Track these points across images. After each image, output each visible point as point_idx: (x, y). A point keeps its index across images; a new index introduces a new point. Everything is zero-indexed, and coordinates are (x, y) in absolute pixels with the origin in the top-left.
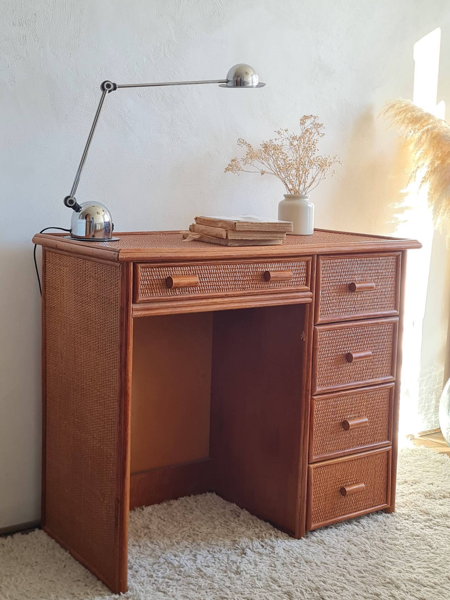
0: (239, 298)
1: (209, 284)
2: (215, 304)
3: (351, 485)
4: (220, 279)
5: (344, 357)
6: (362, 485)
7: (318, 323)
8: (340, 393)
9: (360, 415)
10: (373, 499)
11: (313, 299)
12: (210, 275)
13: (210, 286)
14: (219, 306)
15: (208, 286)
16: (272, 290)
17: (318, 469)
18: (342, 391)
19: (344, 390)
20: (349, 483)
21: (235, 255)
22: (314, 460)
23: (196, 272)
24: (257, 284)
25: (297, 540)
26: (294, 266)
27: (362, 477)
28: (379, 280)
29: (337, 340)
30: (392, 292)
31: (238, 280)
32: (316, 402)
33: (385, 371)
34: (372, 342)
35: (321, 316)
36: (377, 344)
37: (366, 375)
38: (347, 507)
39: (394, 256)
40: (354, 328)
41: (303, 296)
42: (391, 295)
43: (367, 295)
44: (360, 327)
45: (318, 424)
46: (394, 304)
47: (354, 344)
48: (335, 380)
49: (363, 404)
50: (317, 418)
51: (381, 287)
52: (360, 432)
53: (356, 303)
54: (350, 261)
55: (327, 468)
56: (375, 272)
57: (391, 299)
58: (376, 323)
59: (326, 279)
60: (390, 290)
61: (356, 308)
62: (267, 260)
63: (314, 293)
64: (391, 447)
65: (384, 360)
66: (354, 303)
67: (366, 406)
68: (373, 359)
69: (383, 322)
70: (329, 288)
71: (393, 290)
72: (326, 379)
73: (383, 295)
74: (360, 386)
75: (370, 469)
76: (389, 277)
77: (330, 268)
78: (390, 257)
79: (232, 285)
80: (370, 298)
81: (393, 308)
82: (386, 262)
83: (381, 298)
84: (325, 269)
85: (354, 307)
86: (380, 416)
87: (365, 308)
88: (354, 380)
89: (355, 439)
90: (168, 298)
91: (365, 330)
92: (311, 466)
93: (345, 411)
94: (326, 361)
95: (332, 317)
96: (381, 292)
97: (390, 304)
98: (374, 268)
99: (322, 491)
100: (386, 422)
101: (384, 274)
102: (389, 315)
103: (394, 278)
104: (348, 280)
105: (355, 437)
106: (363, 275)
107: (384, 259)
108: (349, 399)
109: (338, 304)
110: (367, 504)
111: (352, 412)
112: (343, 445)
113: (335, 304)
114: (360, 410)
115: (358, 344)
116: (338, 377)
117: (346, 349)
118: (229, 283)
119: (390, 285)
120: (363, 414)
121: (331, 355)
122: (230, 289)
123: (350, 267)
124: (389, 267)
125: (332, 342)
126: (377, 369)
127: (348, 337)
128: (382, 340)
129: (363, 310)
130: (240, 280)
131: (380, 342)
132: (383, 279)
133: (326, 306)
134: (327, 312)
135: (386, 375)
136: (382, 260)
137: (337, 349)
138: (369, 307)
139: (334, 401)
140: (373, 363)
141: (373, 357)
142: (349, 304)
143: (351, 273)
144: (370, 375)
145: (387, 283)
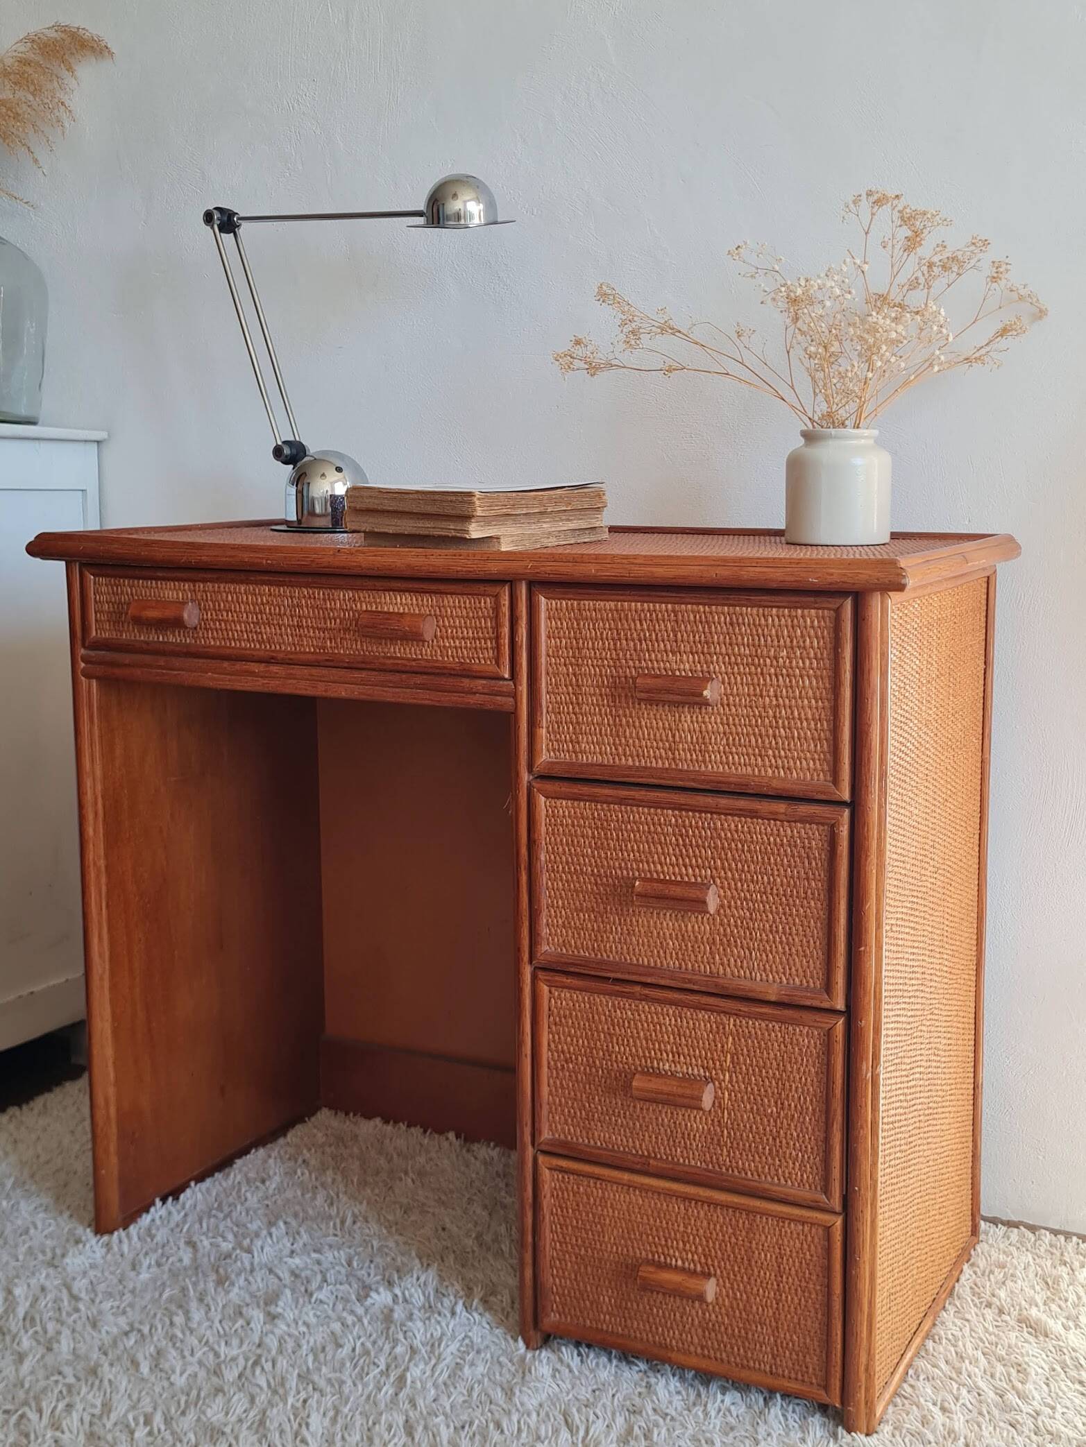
0: (306, 671)
1: (238, 628)
2: (253, 675)
7: (537, 770)
8: (627, 989)
11: (517, 703)
12: (240, 607)
13: (242, 631)
14: (262, 681)
15: (237, 631)
16: (392, 661)
18: (636, 983)
19: (643, 984)
20: (680, 1263)
22: (549, 1145)
23: (206, 596)
24: (356, 641)
26: (460, 607)
27: (728, 1267)
28: (765, 680)
29: (611, 834)
30: (822, 725)
31: (308, 626)
32: (553, 989)
33: (800, 970)
34: (743, 866)
35: (552, 754)
36: (765, 878)
37: (726, 962)
38: (672, 1328)
39: (824, 609)
40: (673, 809)
41: (486, 691)
42: (816, 735)
43: (719, 721)
44: (693, 811)
45: (563, 1052)
46: (832, 763)
47: (674, 858)
48: (611, 947)
49: (723, 1047)
50: (558, 1034)
51: (774, 702)
52: (713, 1125)
53: (674, 736)
54: (649, 611)
55: (598, 1186)
56: (747, 652)
57: (816, 746)
58: (750, 811)
59: (568, 652)
60: (810, 717)
61: (677, 753)
62: (379, 584)
63: (523, 688)
64: (839, 1222)
65: (797, 934)
66: (667, 736)
67: (732, 1058)
68: (751, 919)
69: (777, 813)
70: (577, 681)
71: (823, 716)
72: (579, 934)
73: (784, 727)
74: (696, 987)
75: (759, 1254)
76: (808, 677)
77: (578, 624)
78: (806, 611)
79: (292, 635)
80: (728, 731)
81: (828, 778)
82: (793, 627)
83: (775, 737)
84: (562, 624)
85: (670, 749)
86: (790, 1105)
87: (710, 757)
88: (680, 964)
89: (694, 1140)
90: (144, 646)
91: (714, 824)
92: (541, 1158)
93: (653, 1044)
94: (577, 885)
95: (587, 765)
96: (775, 717)
97: (814, 760)
98: (743, 639)
99: (587, 1244)
100: (817, 1133)
101: (785, 662)
102: (801, 795)
103: (827, 681)
104: (644, 664)
105: (695, 1136)
106: (699, 657)
107: (783, 616)
108: (668, 1015)
109: (611, 730)
110: (750, 1355)
111: (682, 1058)
112: (651, 1142)
113: (601, 730)
114: (711, 1062)
115: (690, 861)
116: (620, 939)
117: (645, 864)
118: (286, 629)
119: (813, 701)
120: (722, 1077)
121: (592, 871)
122: (289, 644)
123: (651, 628)
124: (804, 642)
125: (593, 833)
126: (767, 956)
127: (649, 832)
128: (786, 871)
129: (704, 761)
130: (312, 627)
131: (776, 873)
132: (780, 678)
133: (568, 728)
134: (573, 747)
135: (808, 982)
136: (776, 620)
137: (611, 859)
138: (727, 758)
139: (613, 1005)
140: (751, 934)
141: (751, 914)
142: (649, 734)
143: (653, 645)
144: (742, 967)
145: (800, 693)
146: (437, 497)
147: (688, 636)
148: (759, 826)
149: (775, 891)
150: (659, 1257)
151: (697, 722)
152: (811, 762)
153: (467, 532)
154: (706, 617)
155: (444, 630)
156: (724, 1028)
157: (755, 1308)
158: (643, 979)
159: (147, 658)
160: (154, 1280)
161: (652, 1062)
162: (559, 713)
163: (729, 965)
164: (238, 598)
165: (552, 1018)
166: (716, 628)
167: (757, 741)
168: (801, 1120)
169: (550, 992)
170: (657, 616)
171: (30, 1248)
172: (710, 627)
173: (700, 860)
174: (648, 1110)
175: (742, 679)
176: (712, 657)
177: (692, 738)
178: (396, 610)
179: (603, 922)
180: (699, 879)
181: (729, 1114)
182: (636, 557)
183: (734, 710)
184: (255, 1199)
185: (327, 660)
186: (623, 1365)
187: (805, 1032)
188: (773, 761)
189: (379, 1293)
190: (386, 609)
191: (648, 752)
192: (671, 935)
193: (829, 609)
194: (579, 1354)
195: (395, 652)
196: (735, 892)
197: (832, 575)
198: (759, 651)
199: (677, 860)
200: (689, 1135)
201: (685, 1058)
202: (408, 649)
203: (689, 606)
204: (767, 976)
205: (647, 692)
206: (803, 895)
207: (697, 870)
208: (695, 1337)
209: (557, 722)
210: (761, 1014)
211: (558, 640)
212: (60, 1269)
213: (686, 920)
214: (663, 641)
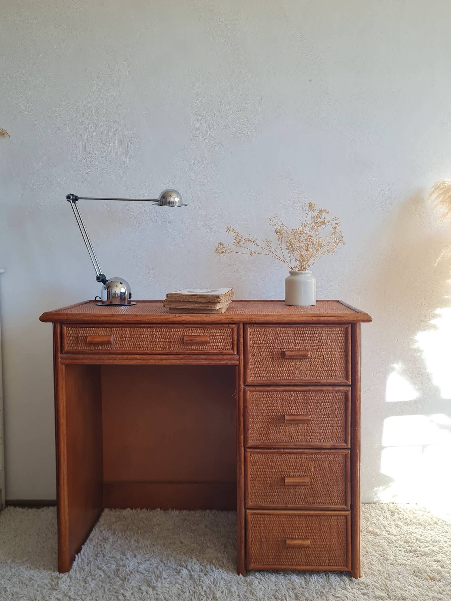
0: (158, 356)
1: (130, 343)
2: (136, 359)
3: (293, 539)
4: (140, 339)
5: (282, 418)
6: (308, 542)
7: (247, 383)
8: (279, 451)
9: (306, 474)
10: (328, 558)
11: (240, 362)
12: (131, 336)
13: (131, 344)
14: (140, 361)
15: (129, 344)
16: (193, 351)
17: (258, 516)
18: (282, 448)
19: (284, 448)
20: (297, 537)
21: (146, 320)
22: (251, 506)
23: (116, 332)
24: (178, 345)
25: (235, 575)
26: (218, 332)
27: (314, 535)
28: (323, 350)
29: (273, 402)
30: (342, 362)
31: (159, 341)
32: (252, 454)
33: (336, 437)
34: (317, 407)
35: (252, 378)
36: (324, 410)
37: (312, 438)
38: (295, 559)
39: (341, 328)
40: (294, 392)
41: (228, 359)
42: (340, 365)
43: (309, 363)
44: (301, 392)
45: (255, 474)
46: (345, 374)
47: (294, 407)
48: (273, 438)
49: (311, 464)
50: (254, 469)
51: (327, 356)
52: (308, 490)
53: (294, 369)
54: (285, 331)
55: (268, 517)
56: (318, 342)
57: (340, 369)
58: (321, 390)
59: (257, 345)
60: (338, 360)
61: (295, 374)
62: (188, 326)
63: (242, 357)
64: (350, 512)
65: (335, 427)
66: (292, 369)
67: (314, 467)
68: (320, 423)
69: (329, 390)
70: (260, 354)
71: (342, 360)
72: (261, 435)
73: (330, 364)
74: (303, 447)
75: (324, 528)
76: (337, 348)
77: (261, 336)
78: (336, 329)
79: (152, 345)
80: (312, 366)
81: (344, 378)
82: (332, 334)
83: (327, 367)
84: (255, 336)
85: (293, 373)
86: (333, 480)
87: (306, 375)
88: (296, 440)
89: (302, 496)
90: (90, 351)
91: (308, 395)
92: (248, 511)
93: (287, 467)
94: (261, 419)
95: (265, 380)
96: (327, 361)
97: (339, 373)
98: (316, 338)
99: (264, 537)
100: (342, 487)
101: (330, 344)
102: (337, 384)
103: (343, 349)
104: (283, 347)
105: (302, 494)
106: (302, 344)
107: (329, 331)
108: (292, 457)
109: (273, 369)
110: (321, 561)
111: (297, 470)
112: (287, 499)
113: (269, 369)
114: (307, 470)
115: (300, 407)
116: (276, 435)
117: (284, 410)
118: (150, 343)
119: (339, 356)
120: (311, 474)
121: (266, 414)
122: (151, 348)
123: (286, 336)
124: (336, 338)
125: (266, 402)
126: (325, 434)
127: (286, 400)
128: (331, 407)
129: (304, 376)
130: (161, 341)
131: (328, 408)
132: (328, 349)
133: (257, 369)
134: (259, 375)
135: (339, 441)
136: (327, 332)
137: (273, 410)
138: (312, 374)
139: (273, 457)
140: (320, 428)
141: (320, 422)
142: (285, 369)
143: (286, 341)
144: (317, 439)
145: (335, 353)
146: (205, 297)
147: (298, 338)
148: (322, 395)
149: (328, 414)
150: (290, 536)
151: (302, 364)
152: (339, 374)
153: (216, 307)
154: (304, 332)
155: (212, 340)
156: (311, 459)
157: (322, 546)
158: (285, 447)
159: (91, 356)
160: (97, 585)
161: (287, 473)
162: (254, 365)
163: (313, 439)
164: (130, 333)
165: (251, 464)
166: (307, 335)
167: (321, 369)
168: (337, 483)
169: (250, 455)
170: (288, 332)
171: (38, 585)
172: (305, 335)
173: (303, 407)
174: (286, 489)
175: (316, 350)
176: (306, 344)
177: (300, 369)
178: (194, 334)
179: (270, 430)
180: (303, 413)
181: (313, 485)
182: (284, 315)
183: (314, 360)
184: (108, 547)
185: (168, 352)
186: (276, 575)
187: (337, 456)
188: (326, 374)
189: (183, 570)
190: (190, 334)
191: (285, 375)
192: (293, 431)
193: (343, 328)
194: (261, 575)
195: (194, 348)
196: (315, 416)
197: (349, 318)
198: (322, 341)
199: (295, 407)
200: (300, 494)
201: (298, 470)
202: (198, 347)
203: (299, 329)
204: (325, 440)
205: (290, 356)
206: (337, 414)
207: (302, 410)
208: (303, 560)
209: (253, 368)
210: (324, 452)
211: (253, 341)
212: (58, 590)
213: (299, 426)
214: (290, 340)
